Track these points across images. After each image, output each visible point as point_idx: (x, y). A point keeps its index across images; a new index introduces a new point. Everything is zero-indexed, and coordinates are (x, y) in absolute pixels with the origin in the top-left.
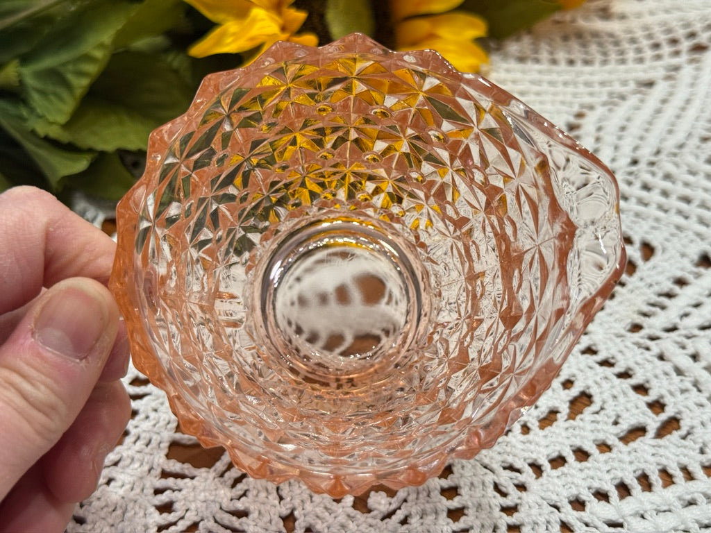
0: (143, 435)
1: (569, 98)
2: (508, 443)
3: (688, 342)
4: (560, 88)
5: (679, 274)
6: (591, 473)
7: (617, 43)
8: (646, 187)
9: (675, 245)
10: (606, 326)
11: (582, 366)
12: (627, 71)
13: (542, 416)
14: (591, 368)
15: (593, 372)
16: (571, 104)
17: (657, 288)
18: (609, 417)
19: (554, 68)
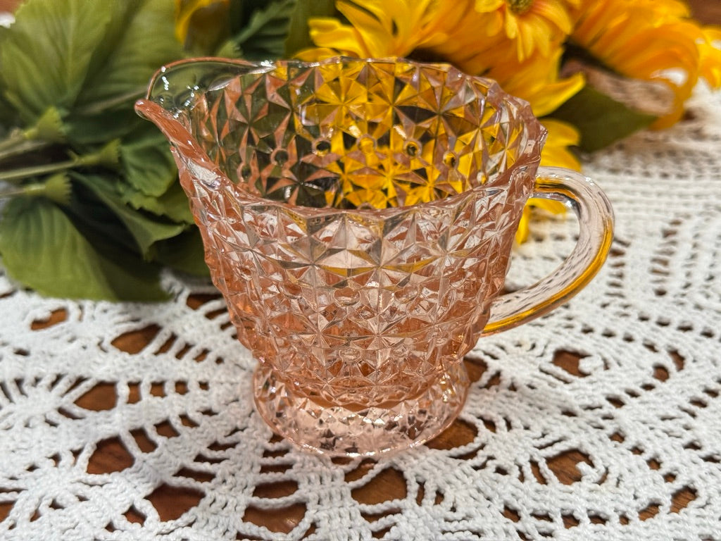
0: (219, 499)
1: (663, 207)
2: (605, 532)
4: (654, 198)
7: (711, 161)
10: (711, 423)
11: (686, 460)
13: (642, 508)
15: (696, 466)
16: (666, 212)
18: (715, 512)
19: (648, 179)
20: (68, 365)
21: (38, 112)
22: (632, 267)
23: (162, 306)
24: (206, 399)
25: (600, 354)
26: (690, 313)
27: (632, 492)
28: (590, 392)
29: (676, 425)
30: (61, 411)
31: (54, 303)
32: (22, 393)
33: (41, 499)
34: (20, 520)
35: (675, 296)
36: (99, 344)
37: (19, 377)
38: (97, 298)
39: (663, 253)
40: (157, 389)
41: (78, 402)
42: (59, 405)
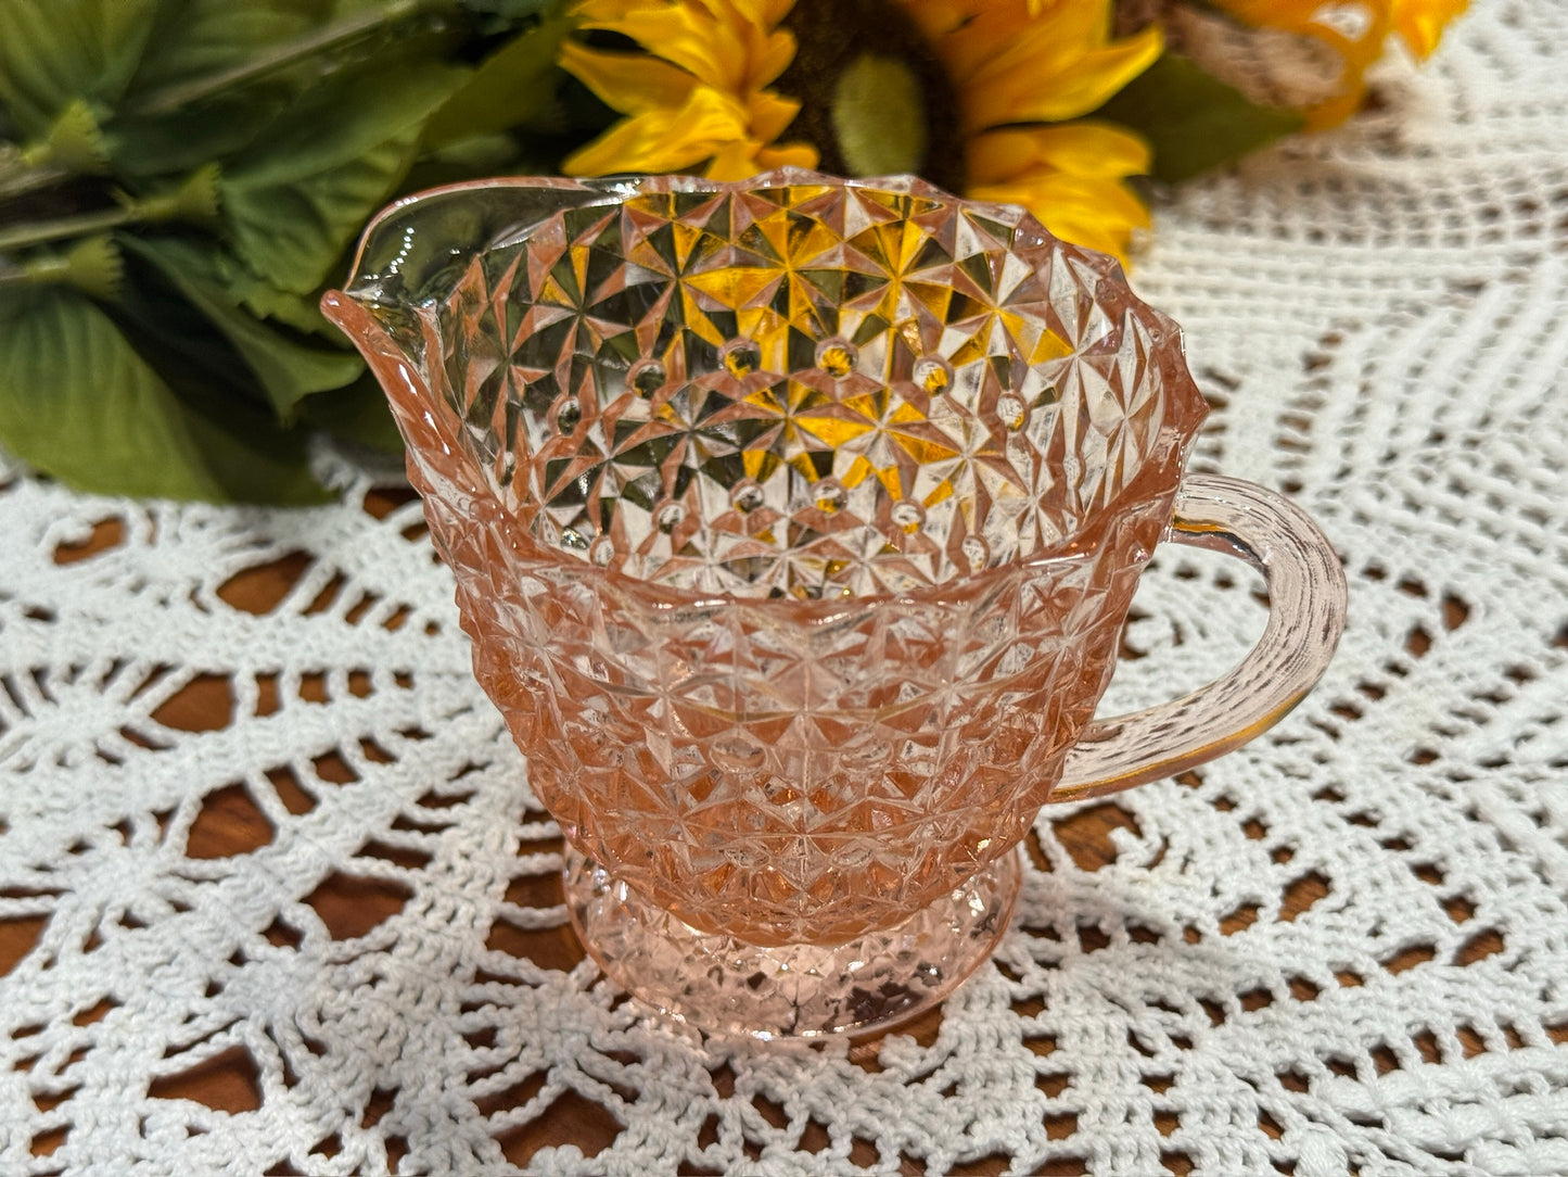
0: (441, 902)
1: (1309, 305)
2: (1157, 957)
3: (1530, 791)
4: (1293, 285)
5: (1517, 659)
6: (1323, 1023)
7: (1411, 204)
8: (1458, 487)
9: (1513, 603)
10: (1365, 749)
11: (1314, 822)
12: (1430, 260)
13: (1226, 912)
14: (1330, 826)
15: (1334, 834)
16: (1314, 316)
17: (1470, 684)
18: (1361, 920)
19: (1283, 244)
20: (135, 640)
21: (49, 110)
22: (1241, 434)
23: (315, 514)
24: (408, 707)
25: (1168, 613)
26: (1344, 530)
27: (1210, 882)
28: (1143, 690)
29: (1300, 754)
30: (127, 733)
31: (97, 506)
32: (47, 697)
33: (101, 908)
34: (64, 950)
35: (1319, 495)
36: (193, 595)
37: (38, 665)
38: (183, 496)
39: (1301, 403)
40: (312, 686)
41: (160, 714)
42: (123, 722)
